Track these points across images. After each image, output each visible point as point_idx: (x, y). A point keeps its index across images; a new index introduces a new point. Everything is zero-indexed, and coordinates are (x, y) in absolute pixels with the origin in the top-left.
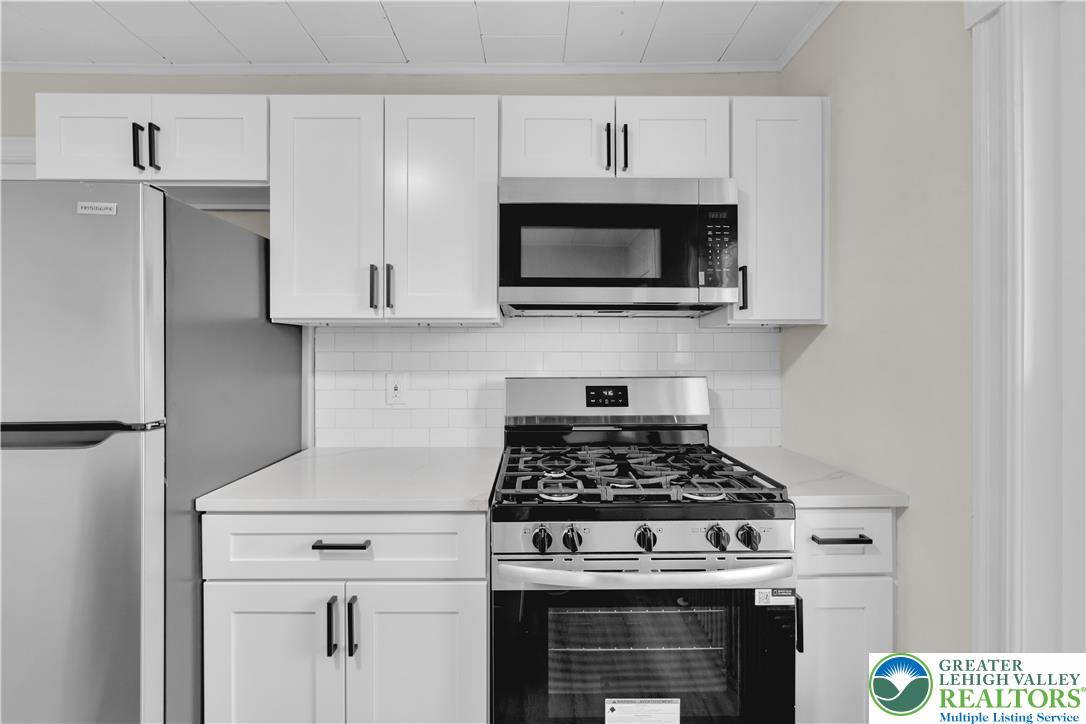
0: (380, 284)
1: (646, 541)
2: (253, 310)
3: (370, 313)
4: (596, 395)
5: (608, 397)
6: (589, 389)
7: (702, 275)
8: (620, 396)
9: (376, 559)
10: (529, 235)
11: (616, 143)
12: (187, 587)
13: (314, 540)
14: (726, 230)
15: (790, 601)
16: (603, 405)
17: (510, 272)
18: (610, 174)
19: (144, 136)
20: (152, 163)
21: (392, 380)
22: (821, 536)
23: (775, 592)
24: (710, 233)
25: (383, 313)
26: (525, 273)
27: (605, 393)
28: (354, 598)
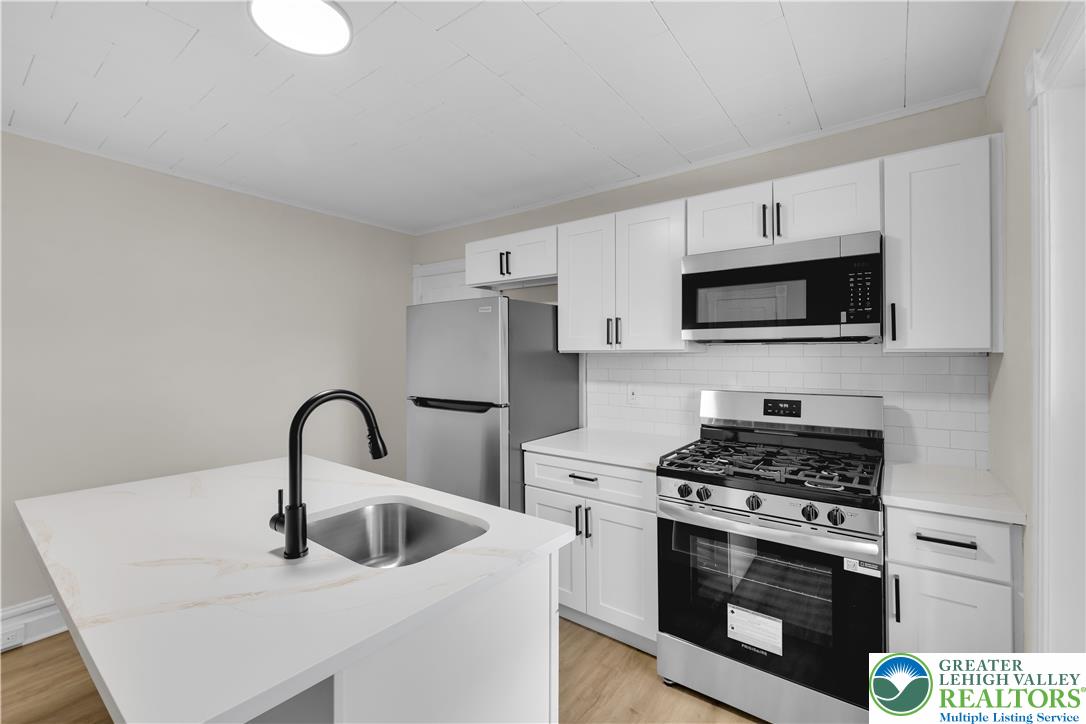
0: (613, 329)
1: (754, 504)
2: (550, 347)
3: (608, 348)
4: (771, 407)
5: (783, 409)
6: (766, 402)
7: (843, 315)
8: (794, 409)
9: (601, 489)
10: (704, 295)
11: (772, 218)
12: (518, 487)
13: (571, 473)
14: (868, 275)
15: (877, 574)
16: (778, 414)
17: (690, 319)
18: (768, 241)
19: (504, 257)
20: (508, 272)
21: (631, 388)
22: (924, 534)
23: (862, 563)
24: (852, 280)
25: (615, 347)
26: (701, 319)
27: (781, 405)
28: (590, 508)
